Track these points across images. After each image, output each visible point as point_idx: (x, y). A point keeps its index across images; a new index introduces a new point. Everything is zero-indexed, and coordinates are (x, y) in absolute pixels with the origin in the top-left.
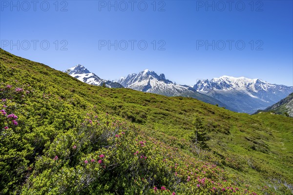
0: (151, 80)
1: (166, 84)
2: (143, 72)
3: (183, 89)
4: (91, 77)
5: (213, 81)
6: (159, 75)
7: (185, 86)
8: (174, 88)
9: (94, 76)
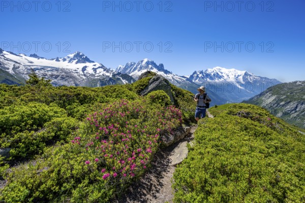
1: (165, 75)
2: (142, 61)
3: (181, 79)
4: (99, 67)
5: (208, 72)
6: (158, 65)
7: (183, 77)
8: (173, 78)
9: (102, 67)
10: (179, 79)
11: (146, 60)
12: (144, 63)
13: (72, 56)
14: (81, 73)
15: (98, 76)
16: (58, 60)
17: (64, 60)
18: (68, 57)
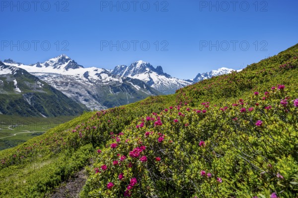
0: (150, 74)
1: (167, 79)
2: (135, 64)
3: (187, 84)
4: (102, 73)
5: (213, 75)
6: (155, 68)
7: (188, 81)
8: (178, 83)
9: (105, 72)
10: (185, 83)
11: (140, 62)
12: (138, 66)
13: (55, 60)
14: (85, 79)
15: (106, 82)
16: (39, 66)
17: (47, 65)
18: (52, 62)
